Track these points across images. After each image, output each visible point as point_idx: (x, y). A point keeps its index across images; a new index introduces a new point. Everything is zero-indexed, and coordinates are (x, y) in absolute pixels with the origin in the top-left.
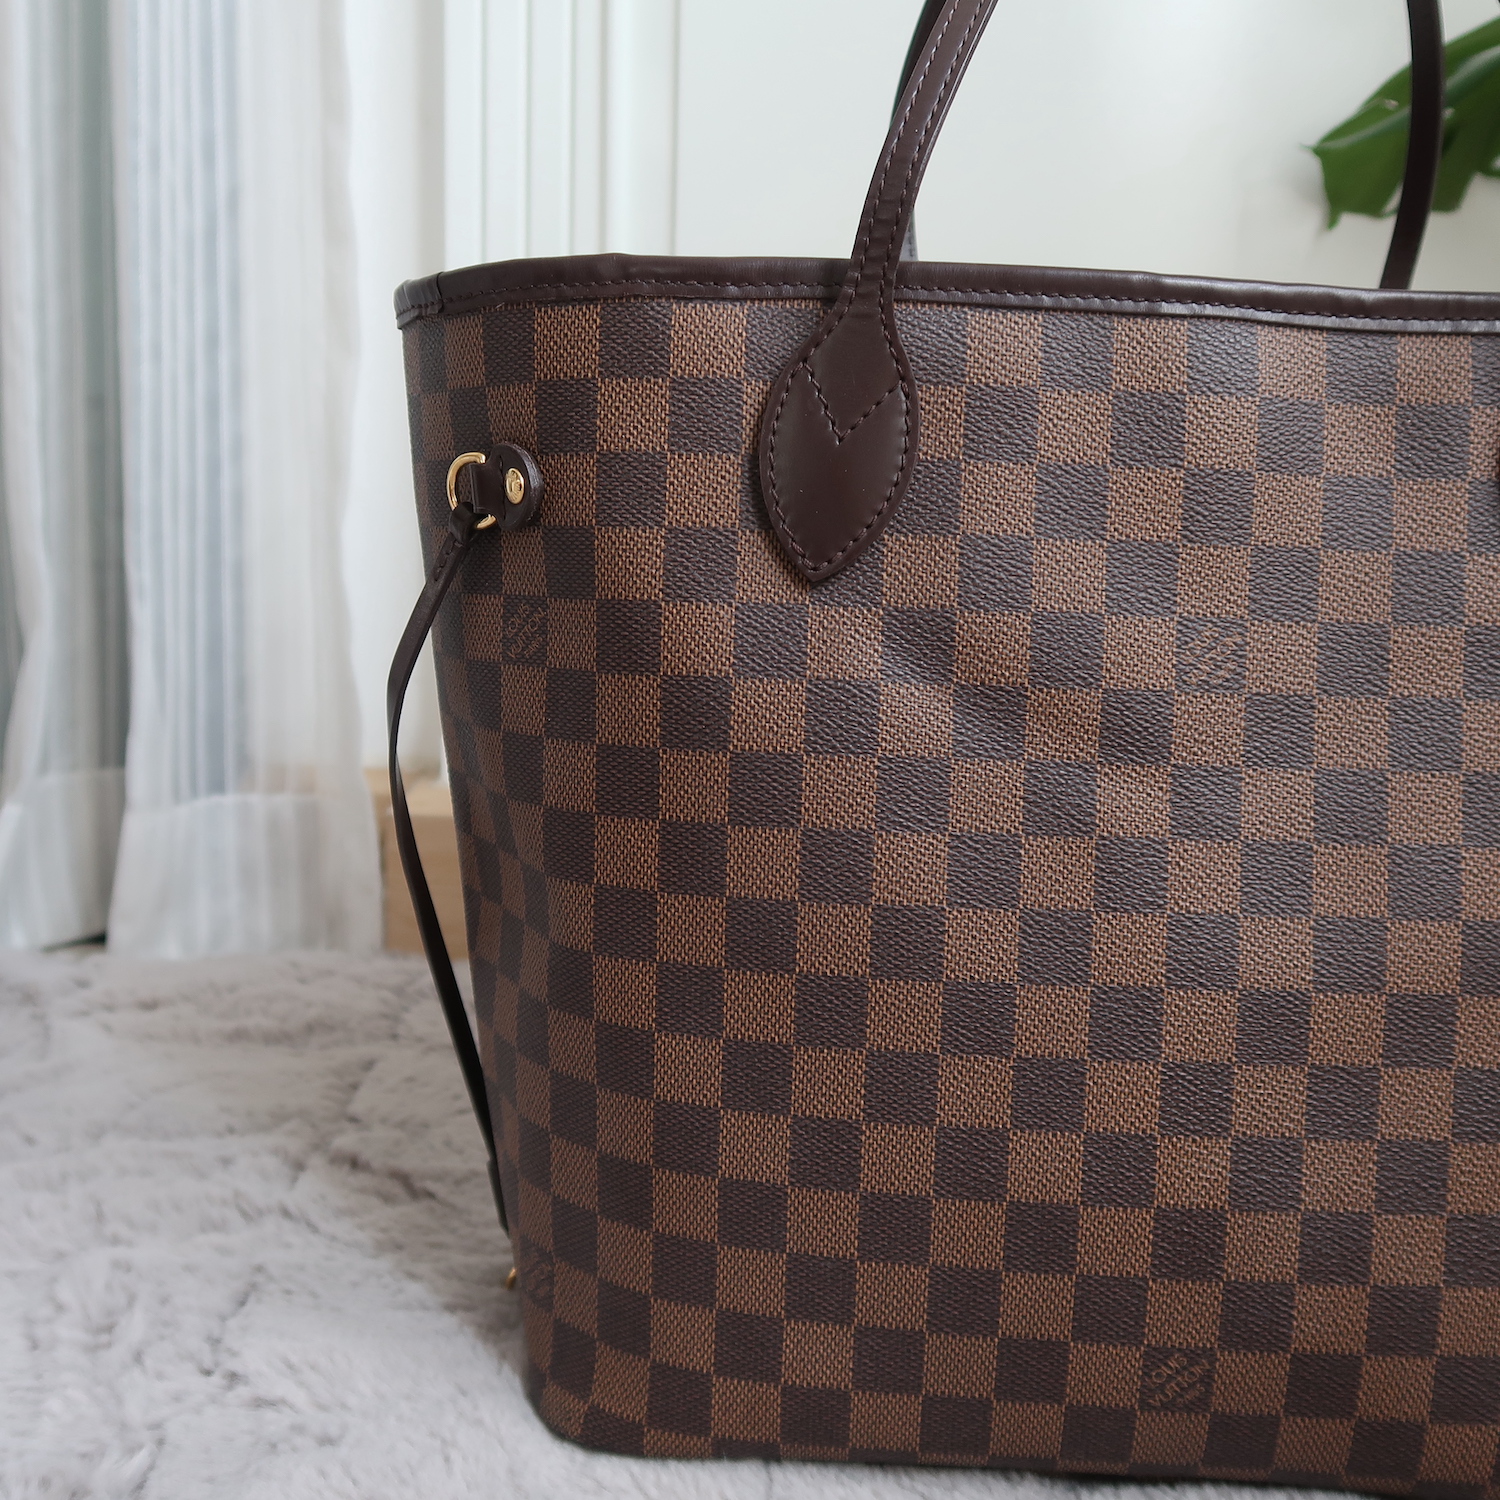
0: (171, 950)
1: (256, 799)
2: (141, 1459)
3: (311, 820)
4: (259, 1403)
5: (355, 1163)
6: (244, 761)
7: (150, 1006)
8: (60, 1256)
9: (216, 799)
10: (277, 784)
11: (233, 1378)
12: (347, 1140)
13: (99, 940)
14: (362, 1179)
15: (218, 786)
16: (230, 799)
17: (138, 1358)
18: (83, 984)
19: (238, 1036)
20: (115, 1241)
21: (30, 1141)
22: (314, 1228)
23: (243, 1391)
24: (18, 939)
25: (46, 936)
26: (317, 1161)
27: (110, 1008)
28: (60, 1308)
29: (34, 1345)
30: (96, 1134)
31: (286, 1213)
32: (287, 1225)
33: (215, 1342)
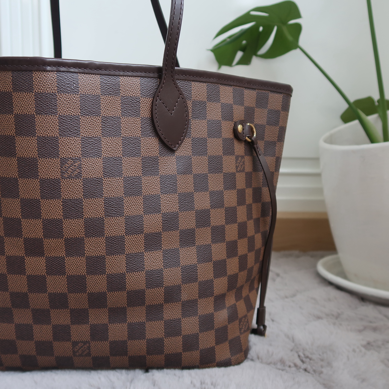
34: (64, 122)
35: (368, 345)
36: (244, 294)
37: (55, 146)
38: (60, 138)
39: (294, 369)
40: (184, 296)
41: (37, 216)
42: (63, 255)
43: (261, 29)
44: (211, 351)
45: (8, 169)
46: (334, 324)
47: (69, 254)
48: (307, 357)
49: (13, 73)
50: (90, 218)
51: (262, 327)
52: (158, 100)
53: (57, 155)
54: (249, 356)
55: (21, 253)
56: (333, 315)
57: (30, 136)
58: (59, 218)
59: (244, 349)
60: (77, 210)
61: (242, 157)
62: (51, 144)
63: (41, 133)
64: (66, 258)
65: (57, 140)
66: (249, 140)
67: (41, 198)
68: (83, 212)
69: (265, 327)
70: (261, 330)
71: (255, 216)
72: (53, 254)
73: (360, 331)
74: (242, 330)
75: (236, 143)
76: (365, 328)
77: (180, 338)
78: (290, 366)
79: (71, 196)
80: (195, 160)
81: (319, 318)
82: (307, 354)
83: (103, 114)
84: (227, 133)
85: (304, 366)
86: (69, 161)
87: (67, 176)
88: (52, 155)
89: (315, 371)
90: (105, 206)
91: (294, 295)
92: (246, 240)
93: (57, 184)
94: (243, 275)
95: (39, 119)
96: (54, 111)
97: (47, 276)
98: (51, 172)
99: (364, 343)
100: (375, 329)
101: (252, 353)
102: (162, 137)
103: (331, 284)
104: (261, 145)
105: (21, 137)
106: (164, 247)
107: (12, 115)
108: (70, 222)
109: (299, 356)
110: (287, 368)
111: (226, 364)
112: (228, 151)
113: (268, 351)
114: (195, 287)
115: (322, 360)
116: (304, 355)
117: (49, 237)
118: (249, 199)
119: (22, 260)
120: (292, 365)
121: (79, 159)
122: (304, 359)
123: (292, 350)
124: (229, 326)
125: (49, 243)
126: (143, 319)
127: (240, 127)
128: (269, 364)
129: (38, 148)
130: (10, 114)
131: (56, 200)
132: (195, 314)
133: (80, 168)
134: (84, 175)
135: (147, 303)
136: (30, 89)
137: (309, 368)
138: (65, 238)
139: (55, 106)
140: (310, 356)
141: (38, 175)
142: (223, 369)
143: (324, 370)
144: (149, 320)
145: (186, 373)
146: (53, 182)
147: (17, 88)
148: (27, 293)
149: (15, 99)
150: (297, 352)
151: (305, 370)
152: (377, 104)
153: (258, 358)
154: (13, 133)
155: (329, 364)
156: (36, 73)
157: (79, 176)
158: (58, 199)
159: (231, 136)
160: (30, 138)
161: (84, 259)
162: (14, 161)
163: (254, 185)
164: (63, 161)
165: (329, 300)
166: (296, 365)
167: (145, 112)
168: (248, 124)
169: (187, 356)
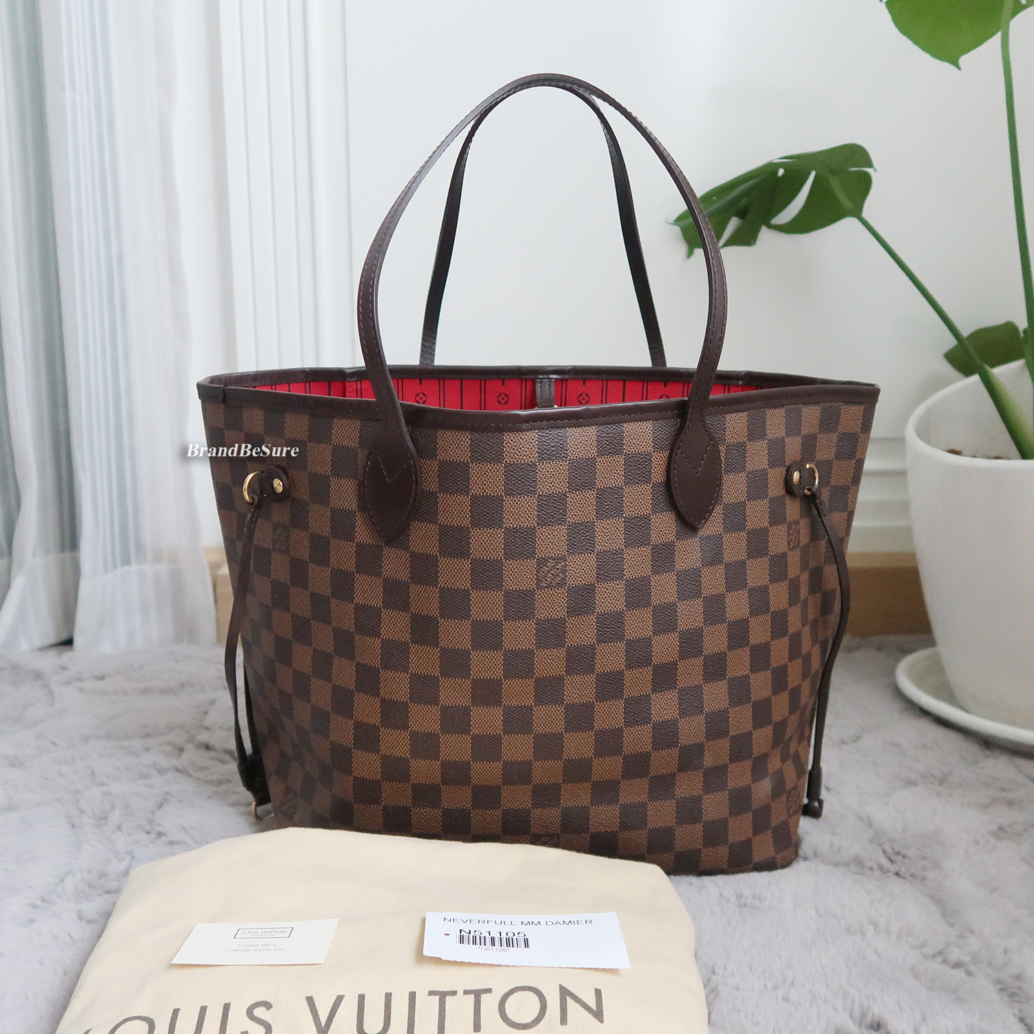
0: (106, 648)
1: (148, 568)
2: (126, 863)
3: (177, 578)
4: (172, 843)
5: (207, 747)
6: (140, 547)
7: (101, 678)
8: (77, 792)
9: (126, 568)
10: (158, 558)
11: (160, 834)
12: (204, 737)
13: (68, 643)
14: (212, 754)
15: (127, 561)
16: (133, 568)
17: (119, 828)
18: (64, 668)
19: (146, 691)
20: (102, 784)
21: (54, 744)
22: (190, 776)
23: (164, 839)
24: (24, 646)
25: (38, 643)
26: (190, 748)
27: (81, 680)
28: (82, 811)
29: (73, 826)
30: (86, 740)
31: (177, 770)
32: (178, 775)
33: (151, 822)
34: (545, 505)
35: (1001, 833)
36: (792, 751)
37: (530, 541)
38: (539, 529)
39: (877, 873)
40: (708, 761)
41: (496, 645)
42: (531, 704)
43: (781, 172)
44: (747, 844)
45: (454, 576)
46: (939, 794)
47: (539, 701)
48: (898, 853)
49: (473, 434)
50: (574, 646)
51: (816, 804)
52: (679, 454)
53: (531, 555)
54: (801, 853)
55: (466, 702)
56: (934, 777)
57: (494, 527)
58: (529, 648)
59: (794, 841)
60: (556, 634)
61: (797, 523)
62: (525, 538)
63: (511, 523)
64: (536, 707)
65: (533, 533)
66: (809, 493)
67: (504, 619)
68: (565, 638)
69: (821, 802)
70: (815, 807)
71: (811, 617)
72: (515, 703)
73: (985, 807)
74: (792, 810)
75: (788, 500)
76: (994, 801)
77: (699, 827)
78: (871, 869)
79: (549, 614)
80: (727, 539)
81: (910, 783)
82: (898, 848)
83: (599, 484)
84: (775, 488)
85: (893, 868)
86: (549, 562)
87: (545, 585)
88: (525, 555)
89: (912, 875)
90: (597, 626)
91: (857, 738)
92: (800, 661)
93: (530, 597)
94: (794, 721)
95: (508, 502)
96: (532, 489)
97: (504, 735)
98: (522, 580)
99: (993, 827)
100: (1010, 803)
101: (805, 848)
102: (683, 510)
103: (924, 713)
104: (825, 496)
105: (480, 529)
106: (680, 685)
107: (468, 497)
108: (545, 653)
109: (884, 852)
110: (868, 872)
111: (769, 866)
112: (777, 517)
113: (832, 844)
114: (724, 745)
115: (924, 858)
116: (893, 849)
117: (512, 677)
118: (804, 591)
119: (466, 712)
120: (875, 866)
121: (564, 559)
122: (893, 857)
123: (870, 842)
124: (773, 805)
125: (509, 686)
126: (644, 798)
127: (796, 476)
128: (837, 864)
129: (504, 544)
130: (464, 496)
131: (526, 622)
132: (723, 787)
133: (564, 571)
134: (570, 582)
135: (652, 773)
136: (497, 458)
137: (903, 871)
138: (537, 677)
139: (534, 481)
140: (903, 852)
141: (502, 585)
142: (765, 874)
143: (930, 875)
144: (652, 799)
145: (707, 880)
146: (525, 595)
147: (478, 455)
148: (469, 762)
149: (474, 473)
150: (880, 845)
151: (897, 874)
152: (1022, 335)
153: (816, 855)
154: (467, 522)
155: (937, 865)
156: (509, 435)
157: (562, 583)
158: (530, 620)
159: (783, 492)
160: (494, 530)
161: (562, 708)
162: (466, 565)
163: (812, 564)
164: (541, 562)
165: (925, 746)
166: (881, 868)
167: (658, 475)
168: (808, 466)
169: (709, 855)
